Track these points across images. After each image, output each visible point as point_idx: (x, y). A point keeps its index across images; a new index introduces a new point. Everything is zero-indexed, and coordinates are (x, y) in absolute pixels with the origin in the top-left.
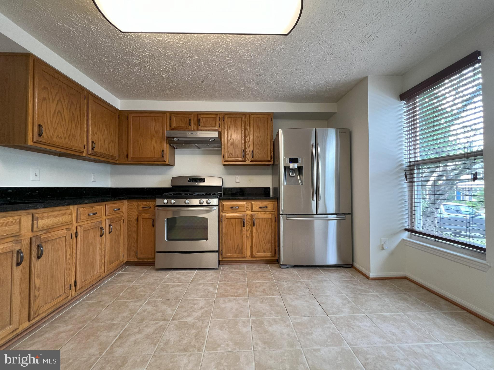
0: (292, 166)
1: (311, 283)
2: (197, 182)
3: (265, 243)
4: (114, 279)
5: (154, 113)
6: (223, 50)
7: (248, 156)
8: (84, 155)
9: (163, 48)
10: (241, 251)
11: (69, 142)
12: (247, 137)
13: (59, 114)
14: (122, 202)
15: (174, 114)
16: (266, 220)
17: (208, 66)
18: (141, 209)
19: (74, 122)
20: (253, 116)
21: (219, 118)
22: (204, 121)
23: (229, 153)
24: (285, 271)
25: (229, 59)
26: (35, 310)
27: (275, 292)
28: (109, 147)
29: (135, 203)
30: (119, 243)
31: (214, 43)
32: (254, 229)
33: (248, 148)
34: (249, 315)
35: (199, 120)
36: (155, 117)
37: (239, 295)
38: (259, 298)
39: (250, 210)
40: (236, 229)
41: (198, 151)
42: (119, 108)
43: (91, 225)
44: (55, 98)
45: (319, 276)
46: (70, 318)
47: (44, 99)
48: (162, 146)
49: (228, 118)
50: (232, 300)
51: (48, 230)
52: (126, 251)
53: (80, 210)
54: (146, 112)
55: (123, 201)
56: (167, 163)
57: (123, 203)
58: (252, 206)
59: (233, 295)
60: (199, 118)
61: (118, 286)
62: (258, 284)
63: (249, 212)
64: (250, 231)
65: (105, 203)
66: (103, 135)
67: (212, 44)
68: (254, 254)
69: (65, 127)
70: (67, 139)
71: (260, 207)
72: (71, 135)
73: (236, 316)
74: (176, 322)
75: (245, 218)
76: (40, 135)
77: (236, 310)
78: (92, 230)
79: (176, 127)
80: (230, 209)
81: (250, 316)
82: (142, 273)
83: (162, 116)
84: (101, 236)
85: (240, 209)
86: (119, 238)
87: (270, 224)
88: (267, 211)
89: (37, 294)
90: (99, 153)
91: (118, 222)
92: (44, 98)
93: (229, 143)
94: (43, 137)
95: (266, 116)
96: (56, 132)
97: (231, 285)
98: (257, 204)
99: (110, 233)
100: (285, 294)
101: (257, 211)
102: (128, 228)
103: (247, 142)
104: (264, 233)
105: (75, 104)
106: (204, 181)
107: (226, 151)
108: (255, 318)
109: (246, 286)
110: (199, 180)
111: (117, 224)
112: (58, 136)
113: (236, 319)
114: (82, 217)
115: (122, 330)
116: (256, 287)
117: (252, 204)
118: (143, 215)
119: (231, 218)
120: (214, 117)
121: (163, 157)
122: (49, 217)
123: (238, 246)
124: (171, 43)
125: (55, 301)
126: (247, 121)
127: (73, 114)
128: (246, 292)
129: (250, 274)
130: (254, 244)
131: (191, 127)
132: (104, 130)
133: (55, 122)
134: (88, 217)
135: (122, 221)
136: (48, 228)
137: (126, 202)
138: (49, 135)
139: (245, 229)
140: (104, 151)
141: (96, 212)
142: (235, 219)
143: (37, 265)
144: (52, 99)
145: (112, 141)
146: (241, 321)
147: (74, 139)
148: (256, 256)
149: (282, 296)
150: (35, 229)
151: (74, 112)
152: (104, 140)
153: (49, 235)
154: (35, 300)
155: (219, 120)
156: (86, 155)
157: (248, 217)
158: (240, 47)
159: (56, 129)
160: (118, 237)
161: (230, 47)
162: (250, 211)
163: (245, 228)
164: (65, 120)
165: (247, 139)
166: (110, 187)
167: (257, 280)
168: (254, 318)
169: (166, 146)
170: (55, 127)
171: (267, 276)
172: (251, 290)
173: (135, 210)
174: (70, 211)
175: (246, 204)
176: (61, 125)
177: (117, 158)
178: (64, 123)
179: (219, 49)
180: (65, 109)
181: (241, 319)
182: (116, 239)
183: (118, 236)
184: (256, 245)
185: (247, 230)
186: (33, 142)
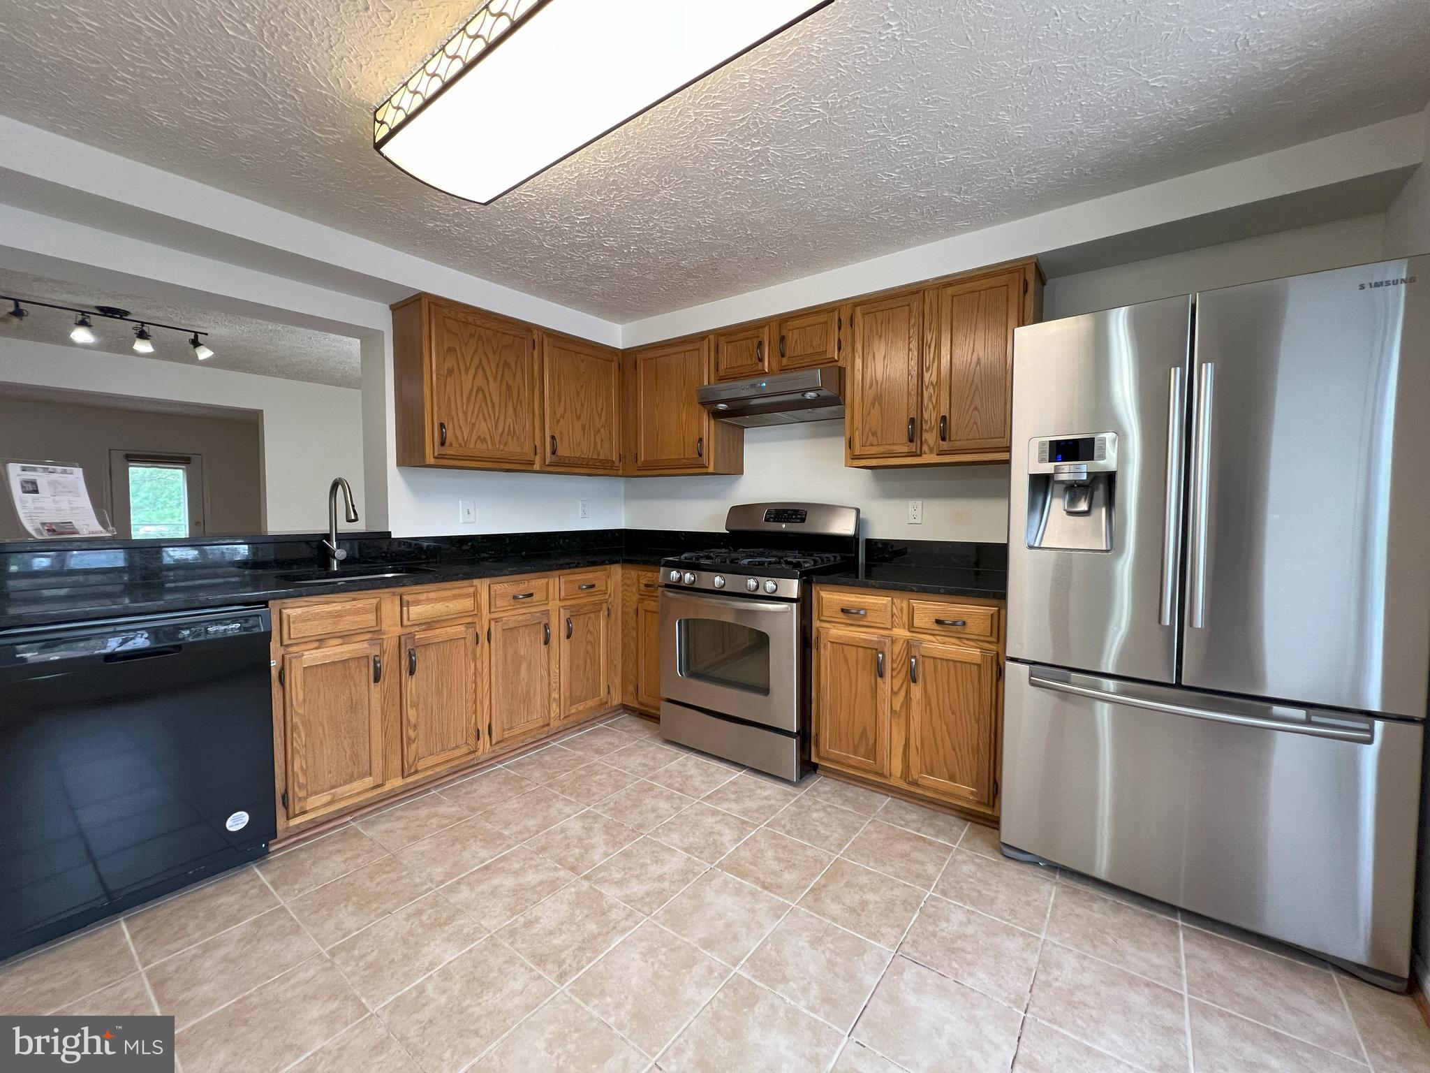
0: (1069, 471)
1: (1070, 962)
2: (784, 522)
3: (954, 749)
4: (581, 737)
5: (684, 341)
6: (722, 133)
7: (931, 437)
8: (536, 467)
9: (599, 193)
10: (873, 752)
11: (502, 447)
12: (928, 369)
13: (480, 394)
14: (606, 570)
15: (723, 335)
16: (959, 669)
17: (725, 189)
18: (642, 587)
19: (511, 404)
20: (950, 291)
21: (840, 320)
22: (796, 341)
23: (867, 428)
24: (1012, 871)
25: (759, 148)
26: (411, 761)
27: (889, 930)
28: (595, 442)
29: (633, 573)
30: (595, 660)
31: (685, 128)
32: (917, 691)
33: (931, 407)
34: (742, 959)
35: (783, 339)
36: (684, 352)
37: (780, 887)
38: (821, 922)
39: (904, 625)
40: (859, 680)
41: (800, 428)
42: (620, 345)
43: (520, 618)
44: (470, 364)
45: (1143, 954)
46: (467, 793)
47: (450, 371)
48: (700, 429)
49: (864, 315)
50: (746, 891)
51: (430, 624)
52: (618, 681)
53: (495, 587)
54: (670, 342)
55: (608, 567)
56: (711, 469)
57: (605, 572)
58: (911, 610)
59: (762, 879)
60: (784, 333)
61: (574, 754)
62: (864, 879)
63: (902, 633)
64: (903, 693)
65: (558, 572)
66: (579, 418)
67: (683, 133)
68: (914, 774)
69: (492, 416)
70: (497, 440)
71: (938, 622)
72: (506, 430)
73: (708, 944)
74: (585, 885)
75: (887, 650)
76: (443, 444)
77: (728, 925)
78: (524, 628)
79: (728, 370)
80: (842, 615)
81: (742, 962)
82: (636, 739)
83: (698, 347)
84: (546, 642)
85: (869, 619)
86: (597, 651)
87: (976, 685)
88: (968, 639)
89: (412, 734)
90: (569, 460)
91: (592, 615)
92: (448, 370)
93: (865, 398)
94: (451, 445)
95: (1004, 279)
96: (475, 431)
97: (785, 848)
98: (927, 609)
99: (568, 637)
100: (916, 955)
101: (930, 632)
102: (623, 630)
103: (927, 387)
104: (953, 713)
105: (513, 365)
106: (803, 520)
107: (855, 426)
108: (749, 977)
109: (822, 870)
110: (792, 515)
111: (589, 618)
112: (480, 437)
113: (701, 950)
114: (499, 603)
115: (501, 853)
116: (848, 884)
117: (911, 607)
118: (646, 602)
119: (841, 644)
120: (822, 320)
121: (700, 455)
122: (429, 601)
123: (862, 733)
124: (601, 176)
125: (447, 754)
126: (931, 312)
127: (509, 387)
128: (805, 887)
129: (874, 836)
130: (915, 741)
131: (763, 365)
132: (582, 405)
133: (473, 411)
134: (512, 602)
135: (603, 614)
136: (429, 621)
137: (616, 571)
138: (461, 440)
139: (885, 686)
140: (583, 453)
141: (531, 591)
142: (854, 648)
143: (411, 685)
144: (466, 367)
145: (603, 427)
146: (706, 963)
147: (513, 437)
148: (920, 781)
149: (899, 953)
150: (405, 622)
151: (511, 383)
152: (583, 428)
153: (429, 634)
154: (408, 744)
155: (840, 328)
156: (541, 467)
157: (897, 649)
158: (760, 104)
159: (474, 425)
160: (593, 647)
161: (734, 117)
162: (904, 628)
163: (884, 683)
164: (492, 403)
165: (927, 376)
166: (623, 527)
167: (872, 864)
168: (745, 975)
169: (708, 427)
170: (473, 421)
171: (922, 863)
172: (825, 886)
173: (634, 590)
174: (471, 590)
175: (893, 603)
176: (484, 414)
177: (617, 464)
178: (490, 410)
179: (711, 137)
180: (491, 380)
181: (715, 958)
182: (588, 652)
183: (595, 645)
184: (922, 747)
185: (895, 689)
186: (435, 458)
